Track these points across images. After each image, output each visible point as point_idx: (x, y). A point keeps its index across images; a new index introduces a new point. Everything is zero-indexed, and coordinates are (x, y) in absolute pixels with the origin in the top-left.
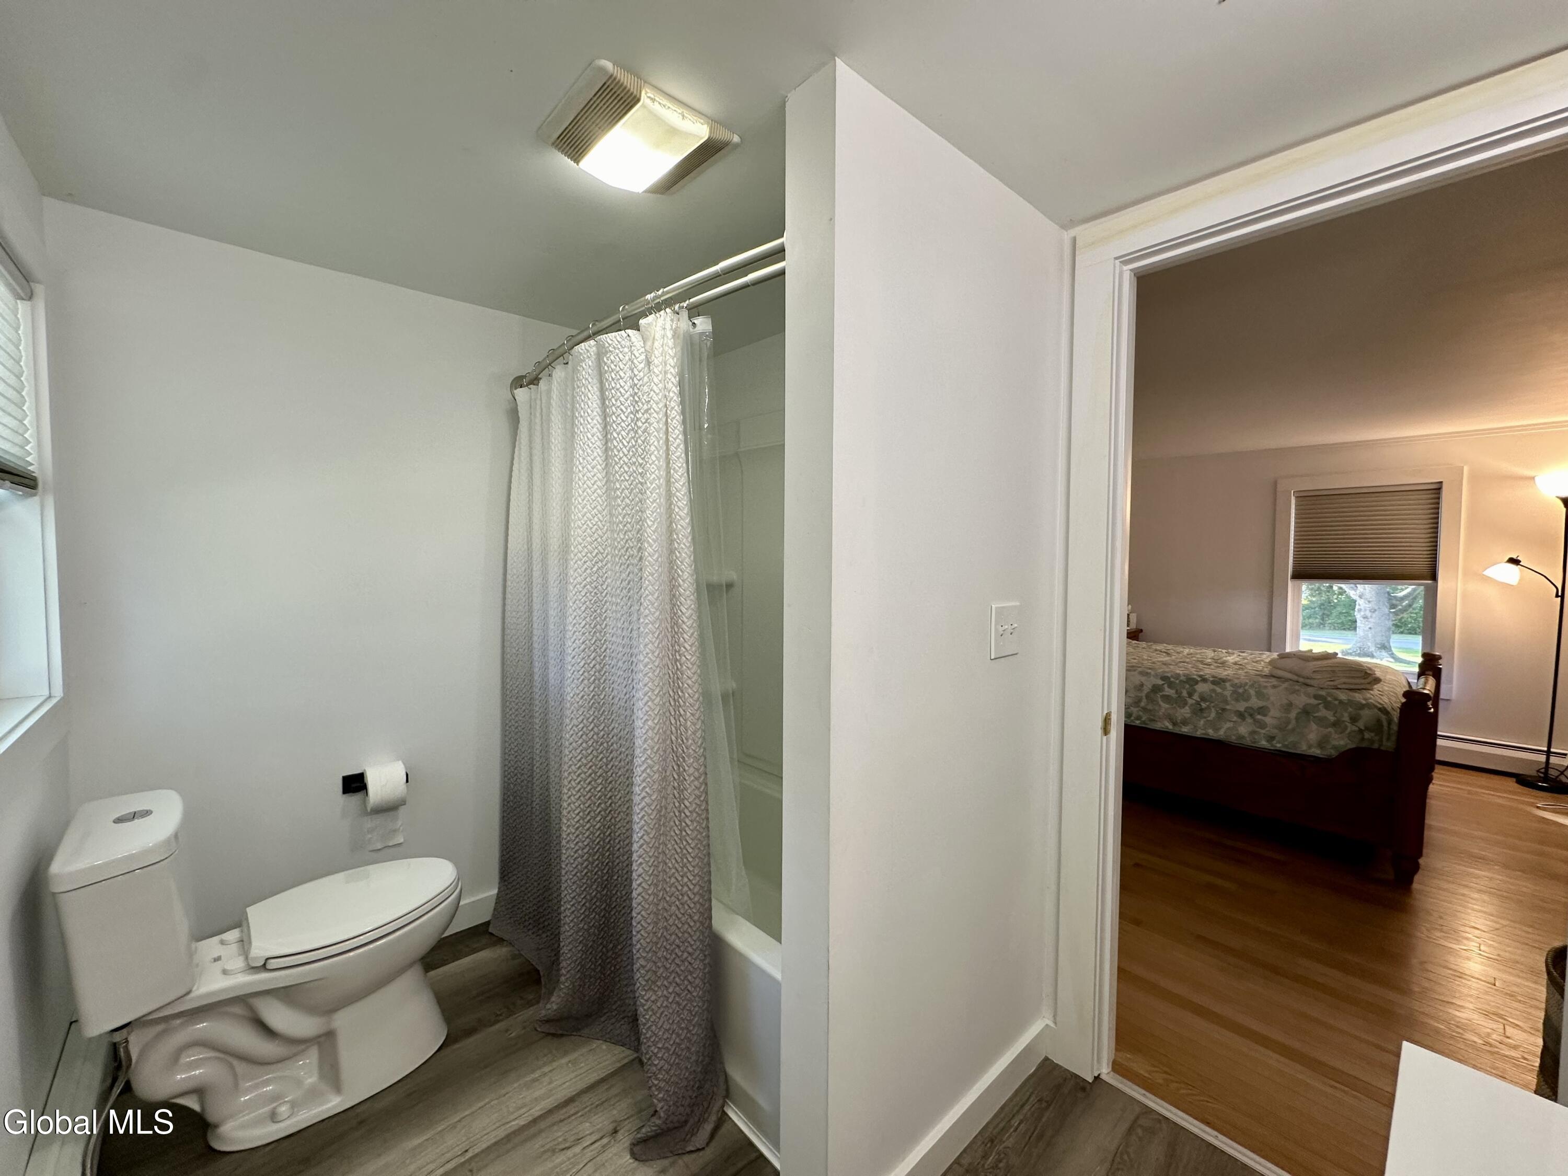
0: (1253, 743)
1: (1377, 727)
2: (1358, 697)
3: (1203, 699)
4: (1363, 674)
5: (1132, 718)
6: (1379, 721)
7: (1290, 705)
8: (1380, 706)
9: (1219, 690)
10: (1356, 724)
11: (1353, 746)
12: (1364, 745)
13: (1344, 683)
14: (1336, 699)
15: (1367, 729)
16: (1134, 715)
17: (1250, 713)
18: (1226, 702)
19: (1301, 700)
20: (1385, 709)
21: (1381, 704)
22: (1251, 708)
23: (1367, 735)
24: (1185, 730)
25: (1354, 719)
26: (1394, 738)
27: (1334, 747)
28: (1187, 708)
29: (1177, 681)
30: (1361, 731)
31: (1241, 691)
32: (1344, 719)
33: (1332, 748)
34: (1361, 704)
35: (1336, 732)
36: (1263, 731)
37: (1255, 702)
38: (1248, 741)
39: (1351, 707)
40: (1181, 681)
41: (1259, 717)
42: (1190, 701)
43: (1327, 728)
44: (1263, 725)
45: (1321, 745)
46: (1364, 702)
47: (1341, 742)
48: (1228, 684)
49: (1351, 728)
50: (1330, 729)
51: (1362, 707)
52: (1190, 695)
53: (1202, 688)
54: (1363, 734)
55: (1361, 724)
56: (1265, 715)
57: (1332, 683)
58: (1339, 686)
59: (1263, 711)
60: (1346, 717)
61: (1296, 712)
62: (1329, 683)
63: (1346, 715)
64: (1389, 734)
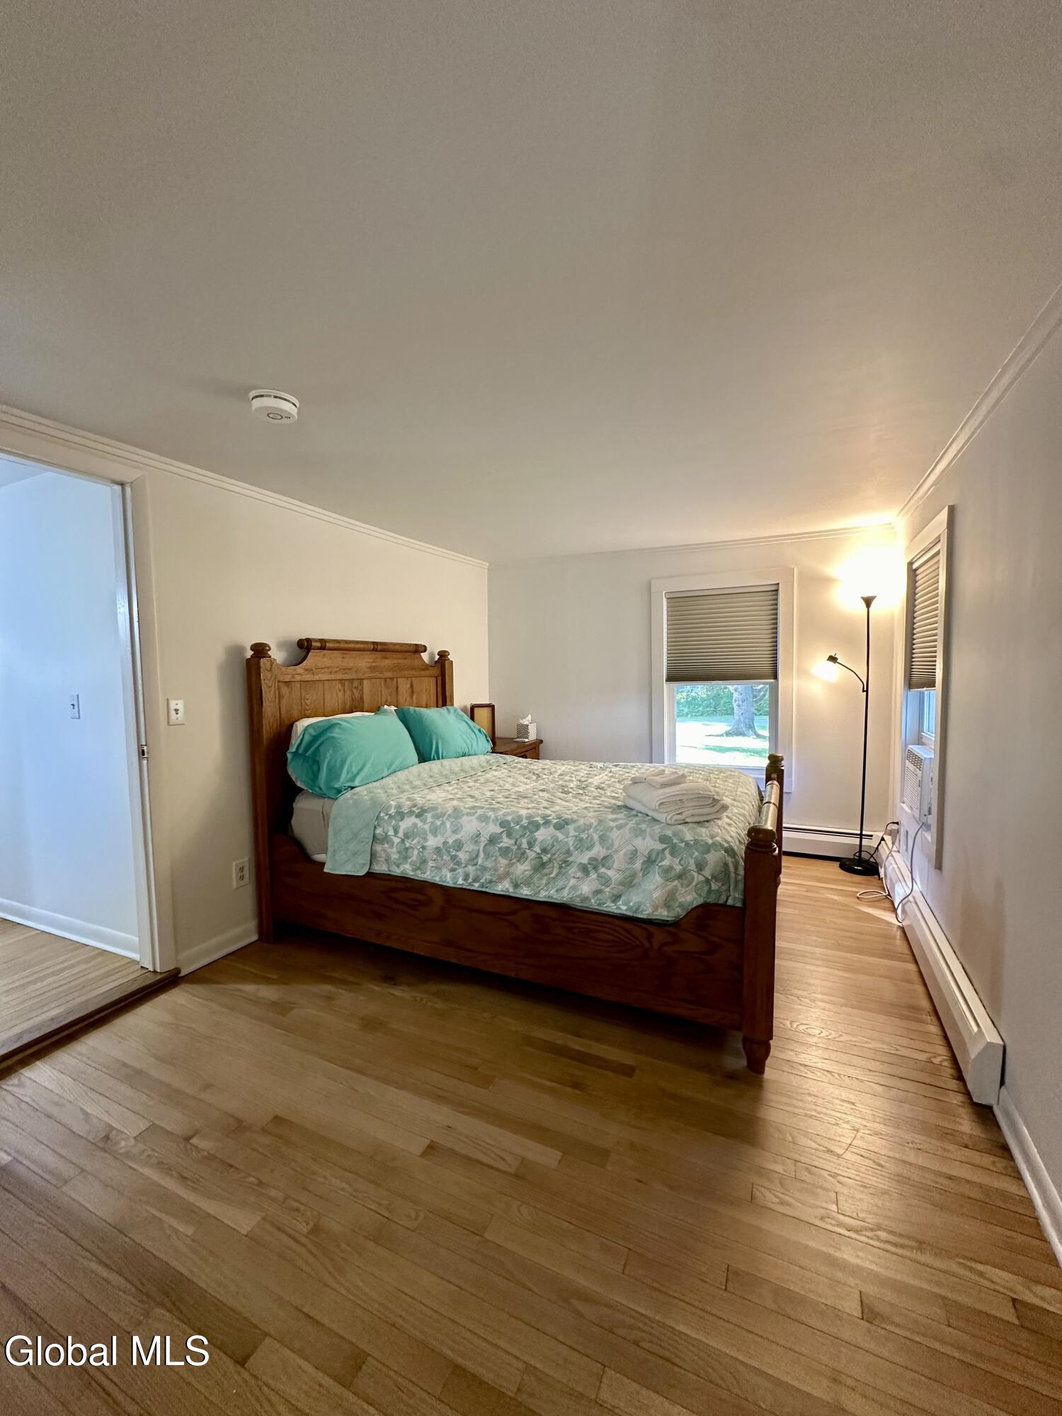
0: (599, 905)
1: (723, 874)
2: (703, 832)
3: (544, 851)
4: (711, 801)
5: (470, 880)
6: (726, 865)
7: (635, 852)
8: (726, 845)
9: (560, 836)
10: (703, 873)
11: (700, 901)
12: (711, 900)
13: (693, 815)
14: (682, 841)
15: (715, 877)
16: (471, 877)
17: (595, 864)
18: (568, 853)
19: (647, 844)
20: (732, 850)
21: (728, 842)
22: (596, 859)
23: (714, 886)
24: (525, 892)
25: (700, 867)
26: (741, 886)
27: (681, 905)
28: (527, 863)
29: (517, 827)
30: (707, 881)
31: (584, 836)
32: (690, 871)
33: (679, 906)
34: (707, 843)
35: (682, 886)
36: (608, 889)
37: (598, 851)
38: (593, 904)
39: (697, 850)
40: (521, 826)
41: (603, 870)
42: (531, 855)
43: (672, 881)
44: (606, 881)
45: (667, 903)
46: (710, 841)
47: (689, 898)
48: (571, 827)
49: (698, 878)
50: (676, 882)
51: (708, 848)
52: (531, 845)
53: (542, 835)
54: (710, 885)
55: (707, 873)
56: (609, 868)
57: (679, 817)
58: (687, 820)
59: (605, 861)
60: (692, 866)
61: (641, 861)
62: (676, 817)
63: (692, 862)
64: (736, 882)
